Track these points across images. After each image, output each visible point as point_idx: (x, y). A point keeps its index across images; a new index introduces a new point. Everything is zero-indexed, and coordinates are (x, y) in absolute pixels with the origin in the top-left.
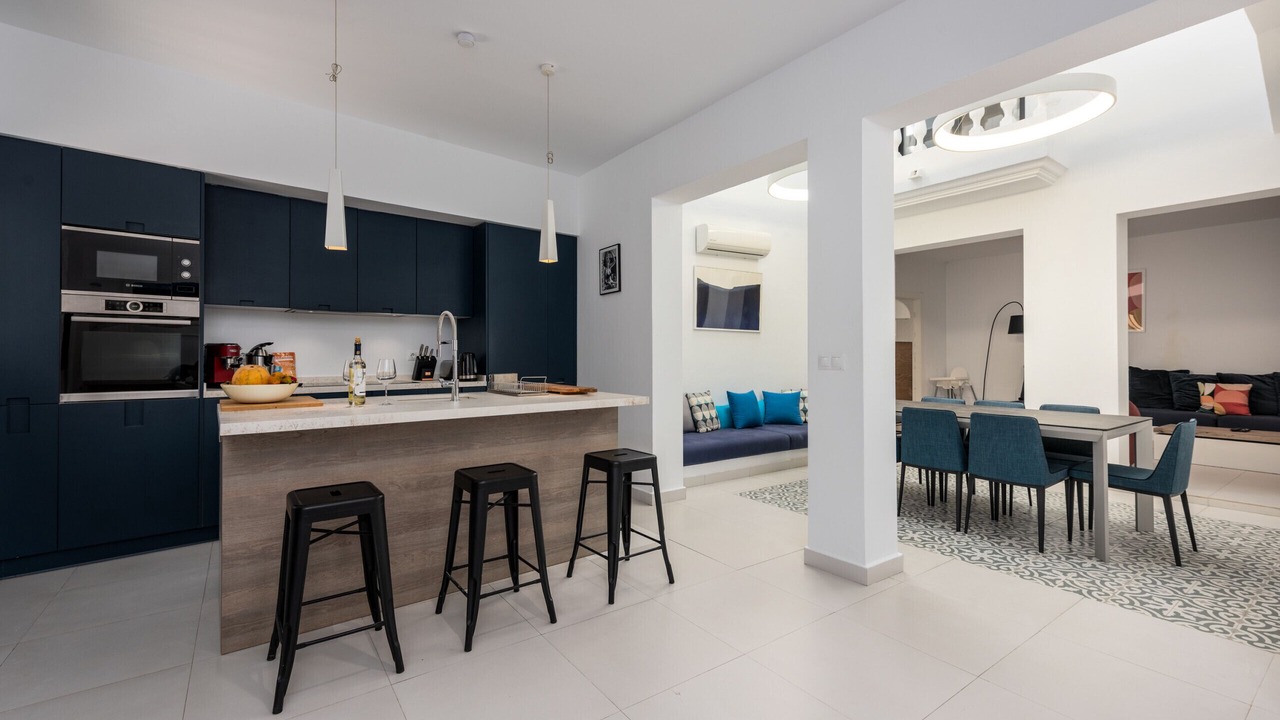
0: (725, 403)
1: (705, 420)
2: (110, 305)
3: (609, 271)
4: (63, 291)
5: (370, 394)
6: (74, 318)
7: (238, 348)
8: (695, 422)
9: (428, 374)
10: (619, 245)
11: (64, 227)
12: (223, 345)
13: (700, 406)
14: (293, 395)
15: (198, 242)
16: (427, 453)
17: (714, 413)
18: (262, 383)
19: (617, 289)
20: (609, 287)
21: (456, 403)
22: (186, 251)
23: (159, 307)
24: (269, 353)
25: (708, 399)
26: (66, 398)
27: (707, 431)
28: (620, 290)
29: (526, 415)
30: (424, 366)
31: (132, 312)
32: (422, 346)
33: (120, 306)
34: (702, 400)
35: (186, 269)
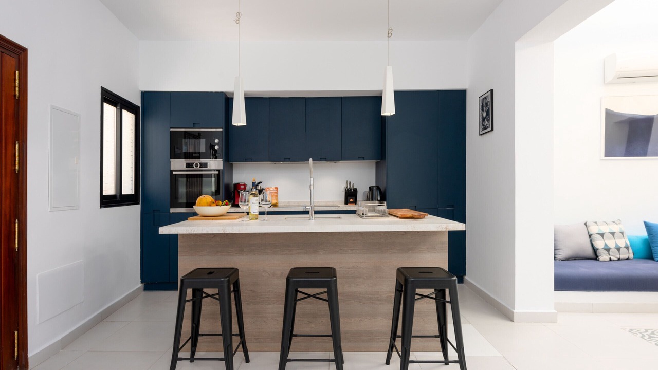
0: (644, 234)
1: (608, 250)
2: (188, 165)
3: (485, 114)
4: (171, 160)
5: (261, 213)
6: (174, 173)
7: (245, 185)
8: (595, 251)
9: (351, 200)
10: (492, 91)
11: (171, 130)
12: (239, 183)
13: (602, 235)
14: (227, 213)
15: (221, 130)
16: (286, 254)
17: (622, 243)
18: (207, 206)
19: (490, 129)
20: (485, 128)
21: (313, 221)
22: (215, 135)
23: (205, 165)
24: (262, 187)
25: (616, 229)
26: (172, 210)
27: (610, 260)
28: (492, 129)
29: (360, 232)
30: (351, 195)
31: (195, 168)
32: (347, 181)
33: (191, 165)
34: (605, 229)
35: (217, 144)
